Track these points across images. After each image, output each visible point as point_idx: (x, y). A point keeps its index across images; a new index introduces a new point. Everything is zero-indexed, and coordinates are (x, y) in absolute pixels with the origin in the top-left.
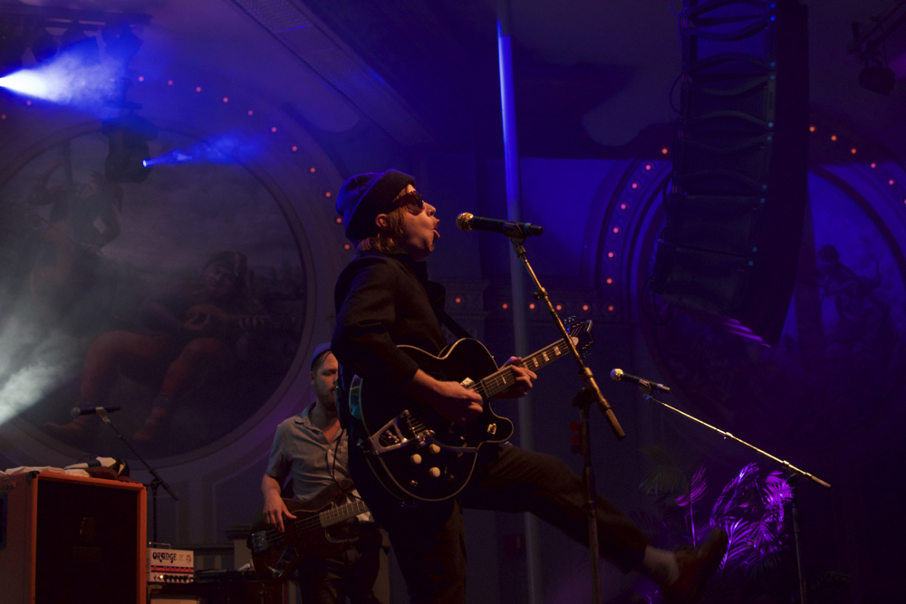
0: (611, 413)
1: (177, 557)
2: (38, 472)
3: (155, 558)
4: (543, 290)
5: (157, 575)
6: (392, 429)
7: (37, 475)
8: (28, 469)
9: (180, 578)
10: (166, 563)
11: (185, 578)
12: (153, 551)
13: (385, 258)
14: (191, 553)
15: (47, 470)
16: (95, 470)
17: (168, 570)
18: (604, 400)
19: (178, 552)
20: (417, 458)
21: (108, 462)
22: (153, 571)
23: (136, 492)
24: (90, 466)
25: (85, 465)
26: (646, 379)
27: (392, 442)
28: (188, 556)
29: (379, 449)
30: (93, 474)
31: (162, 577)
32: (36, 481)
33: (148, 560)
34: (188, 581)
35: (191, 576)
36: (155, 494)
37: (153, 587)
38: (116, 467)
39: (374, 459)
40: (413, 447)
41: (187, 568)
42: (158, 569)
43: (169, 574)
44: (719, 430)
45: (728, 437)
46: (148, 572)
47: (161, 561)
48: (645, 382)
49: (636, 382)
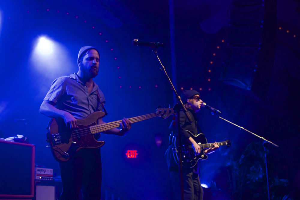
1: (47, 171)
3: (38, 171)
4: (163, 67)
5: (39, 177)
9: (48, 178)
10: (42, 173)
11: (50, 178)
12: (37, 168)
16: (16, 139)
17: (43, 175)
19: (47, 169)
21: (20, 137)
22: (37, 176)
23: (31, 148)
25: (13, 138)
26: (213, 107)
28: (51, 171)
30: (16, 141)
31: (41, 178)
33: (35, 172)
35: (52, 178)
37: (37, 181)
38: (23, 138)
41: (50, 175)
42: (39, 175)
43: (43, 177)
44: (239, 126)
45: (242, 129)
46: (35, 176)
47: (40, 172)
48: (213, 109)
49: (209, 108)
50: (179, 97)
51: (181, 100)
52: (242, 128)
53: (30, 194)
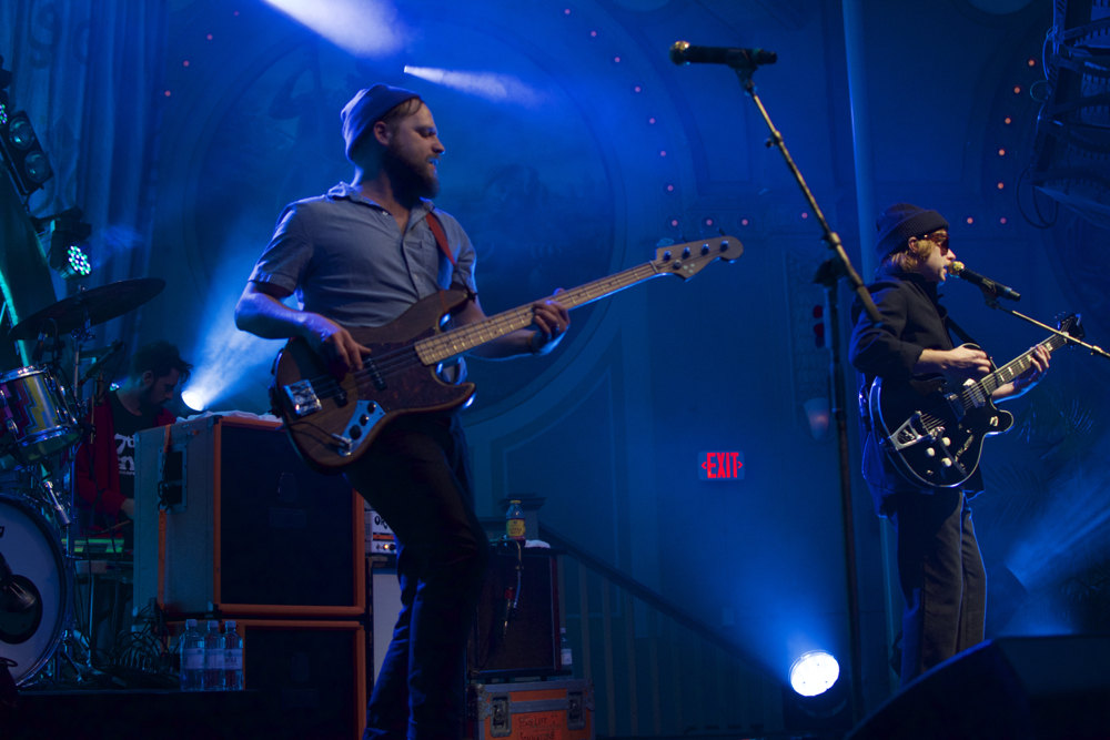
2: (221, 417)
3: (377, 524)
5: (381, 544)
6: (908, 428)
7: (222, 420)
8: (211, 414)
13: (897, 281)
15: (234, 415)
20: (931, 451)
22: (375, 540)
26: (990, 278)
27: (909, 439)
29: (899, 446)
31: (386, 547)
32: (219, 428)
33: (368, 527)
37: (375, 558)
39: (895, 454)
40: (926, 443)
42: (381, 537)
44: (1084, 344)
45: (1096, 352)
46: (368, 541)
48: (989, 283)
49: (978, 282)
50: (835, 237)
51: (840, 248)
52: (1096, 348)
53: (352, 603)
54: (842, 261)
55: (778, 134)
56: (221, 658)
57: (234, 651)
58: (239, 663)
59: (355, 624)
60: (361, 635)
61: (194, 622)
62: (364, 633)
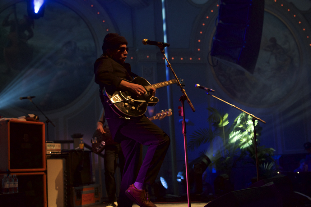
0: (191, 104)
1: (55, 146)
2: (9, 120)
3: (48, 146)
5: (49, 152)
7: (9, 121)
8: (6, 119)
9: (56, 153)
10: (52, 148)
11: (58, 152)
12: (48, 144)
14: (60, 144)
15: (12, 119)
16: (28, 118)
18: (189, 99)
19: (55, 144)
21: (32, 116)
23: (41, 125)
24: (26, 117)
25: (25, 117)
26: (207, 87)
28: (59, 145)
30: (27, 120)
31: (50, 152)
32: (9, 123)
33: (46, 147)
34: (59, 154)
35: (60, 152)
36: (47, 125)
37: (48, 156)
38: (35, 117)
41: (59, 149)
42: (49, 150)
43: (53, 151)
44: (230, 104)
45: (233, 107)
46: (46, 151)
47: (50, 147)
48: (206, 89)
49: (203, 88)
51: (185, 93)
52: (233, 105)
53: (43, 168)
54: (186, 96)
55: (170, 64)
56: (13, 184)
57: (15, 182)
58: (17, 186)
59: (43, 173)
60: (45, 176)
61: (6, 175)
62: (45, 175)
